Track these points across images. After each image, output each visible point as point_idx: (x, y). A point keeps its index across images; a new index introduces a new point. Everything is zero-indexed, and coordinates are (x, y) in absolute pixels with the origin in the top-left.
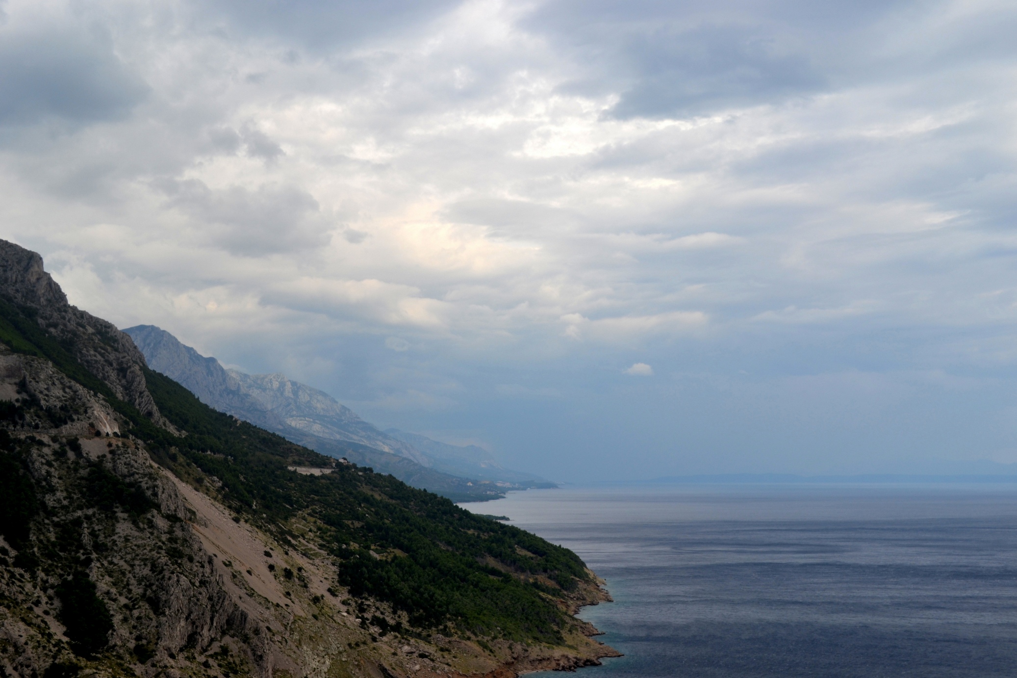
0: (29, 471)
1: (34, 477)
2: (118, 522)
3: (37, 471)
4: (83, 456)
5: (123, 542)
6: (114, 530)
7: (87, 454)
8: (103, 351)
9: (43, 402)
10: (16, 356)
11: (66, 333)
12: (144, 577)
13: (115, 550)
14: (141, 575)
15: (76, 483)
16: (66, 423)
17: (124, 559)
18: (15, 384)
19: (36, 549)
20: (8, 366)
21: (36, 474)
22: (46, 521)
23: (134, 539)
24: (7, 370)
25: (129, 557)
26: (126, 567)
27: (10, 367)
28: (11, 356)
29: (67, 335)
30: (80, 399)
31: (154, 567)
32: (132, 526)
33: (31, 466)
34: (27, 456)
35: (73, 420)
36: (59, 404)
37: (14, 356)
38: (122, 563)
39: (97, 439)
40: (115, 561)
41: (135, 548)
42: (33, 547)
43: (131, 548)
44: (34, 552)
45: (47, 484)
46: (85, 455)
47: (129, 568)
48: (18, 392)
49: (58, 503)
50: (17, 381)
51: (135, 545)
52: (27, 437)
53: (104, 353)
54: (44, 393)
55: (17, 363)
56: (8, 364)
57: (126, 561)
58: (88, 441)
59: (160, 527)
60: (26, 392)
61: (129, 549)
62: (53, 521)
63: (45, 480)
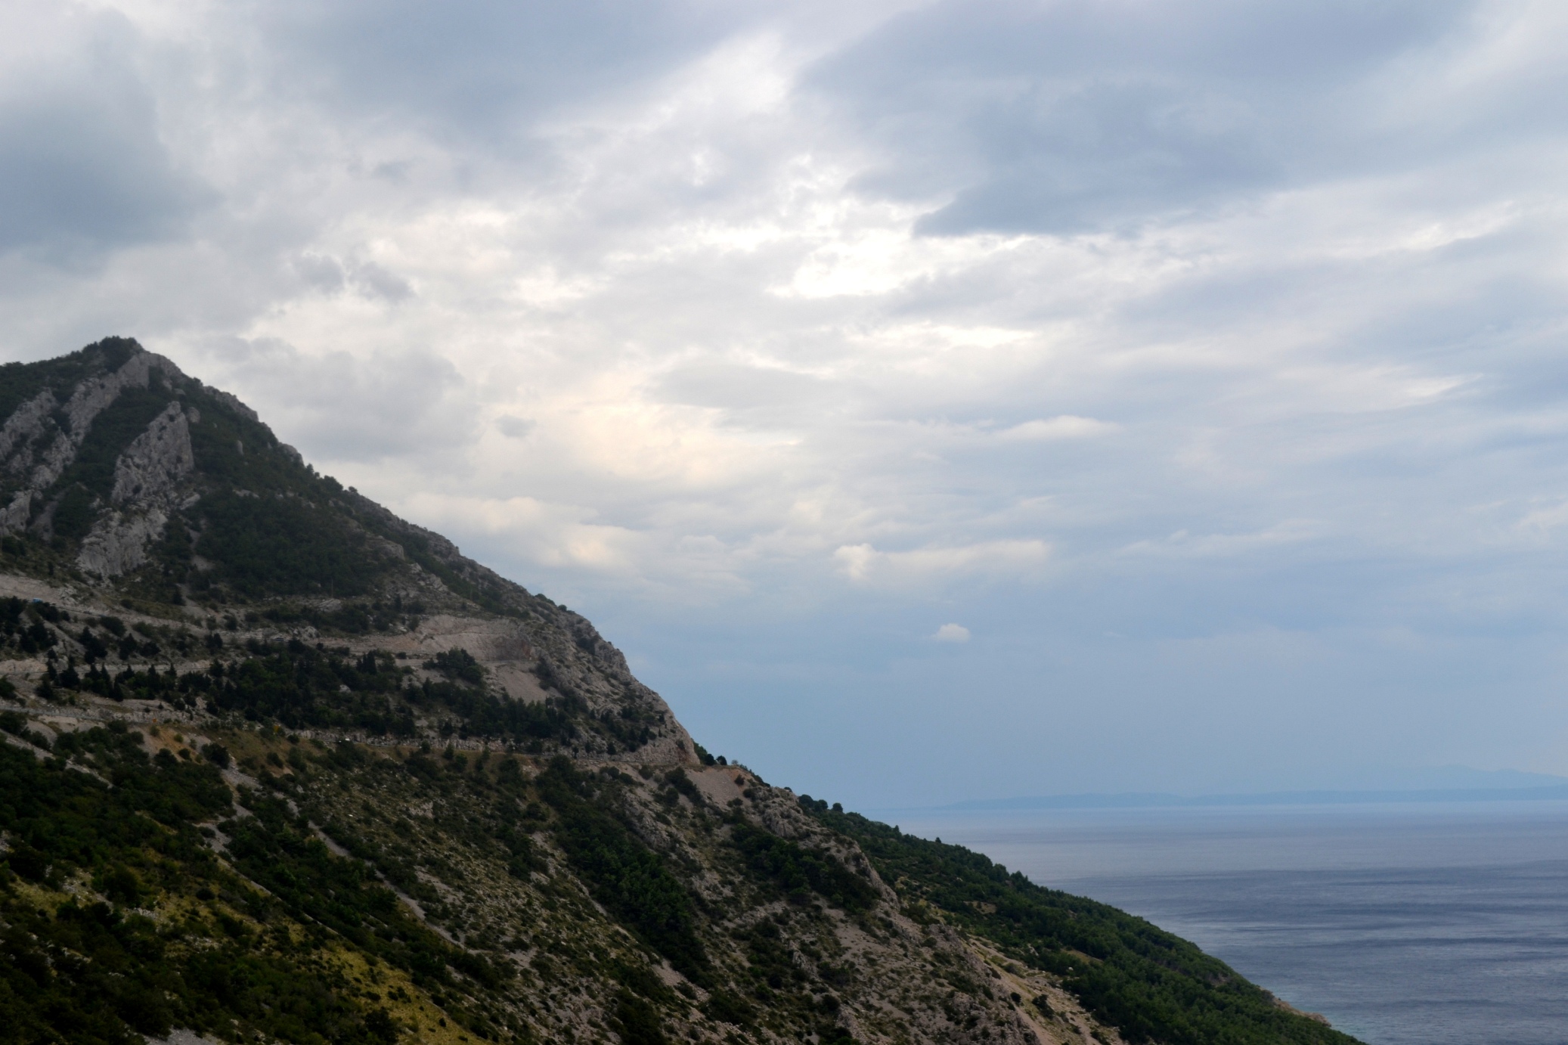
0: (636, 833)
1: (650, 844)
2: (836, 927)
3: (652, 832)
4: (704, 802)
5: (866, 965)
6: (837, 943)
7: (709, 798)
8: (546, 612)
9: (590, 704)
10: (508, 621)
11: (480, 581)
12: (943, 1033)
13: (860, 981)
14: (935, 1027)
15: (722, 855)
16: (645, 743)
17: (887, 999)
18: (531, 671)
19: (732, 984)
20: (498, 639)
21: (653, 838)
22: (717, 929)
23: (882, 959)
24: (497, 646)
25: (894, 994)
26: (897, 1014)
27: (501, 640)
28: (499, 621)
29: (482, 584)
30: (641, 697)
31: (951, 1014)
32: (860, 932)
33: (638, 824)
34: (622, 806)
35: (653, 737)
36: (617, 709)
37: (504, 621)
38: (887, 1006)
39: (711, 770)
40: (874, 1001)
41: (895, 976)
42: (726, 983)
43: (888, 977)
44: (731, 990)
45: (680, 856)
46: (707, 801)
47: (907, 1017)
48: (544, 687)
49: (714, 891)
50: (533, 665)
51: (893, 971)
52: (603, 770)
53: (549, 615)
54: (583, 687)
55: (515, 633)
56: (497, 636)
57: (892, 1002)
58: (699, 773)
59: (911, 935)
60: (556, 686)
61: (884, 977)
62: (726, 929)
63: (673, 849)
